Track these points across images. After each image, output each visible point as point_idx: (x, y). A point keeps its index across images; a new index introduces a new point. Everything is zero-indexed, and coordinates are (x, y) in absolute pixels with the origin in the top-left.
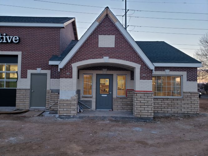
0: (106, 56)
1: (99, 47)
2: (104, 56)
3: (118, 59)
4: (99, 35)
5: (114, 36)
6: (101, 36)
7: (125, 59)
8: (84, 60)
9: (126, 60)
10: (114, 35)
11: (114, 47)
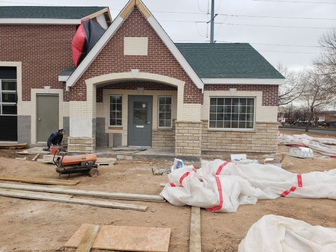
0: (136, 69)
1: (125, 54)
2: (132, 68)
3: (153, 73)
4: (125, 36)
5: (147, 38)
6: (128, 38)
7: (163, 73)
8: (103, 74)
9: (165, 75)
10: (147, 36)
11: (147, 55)
